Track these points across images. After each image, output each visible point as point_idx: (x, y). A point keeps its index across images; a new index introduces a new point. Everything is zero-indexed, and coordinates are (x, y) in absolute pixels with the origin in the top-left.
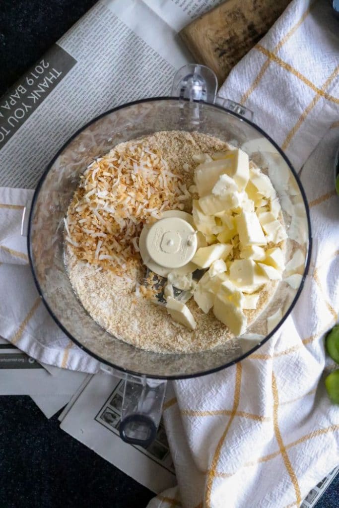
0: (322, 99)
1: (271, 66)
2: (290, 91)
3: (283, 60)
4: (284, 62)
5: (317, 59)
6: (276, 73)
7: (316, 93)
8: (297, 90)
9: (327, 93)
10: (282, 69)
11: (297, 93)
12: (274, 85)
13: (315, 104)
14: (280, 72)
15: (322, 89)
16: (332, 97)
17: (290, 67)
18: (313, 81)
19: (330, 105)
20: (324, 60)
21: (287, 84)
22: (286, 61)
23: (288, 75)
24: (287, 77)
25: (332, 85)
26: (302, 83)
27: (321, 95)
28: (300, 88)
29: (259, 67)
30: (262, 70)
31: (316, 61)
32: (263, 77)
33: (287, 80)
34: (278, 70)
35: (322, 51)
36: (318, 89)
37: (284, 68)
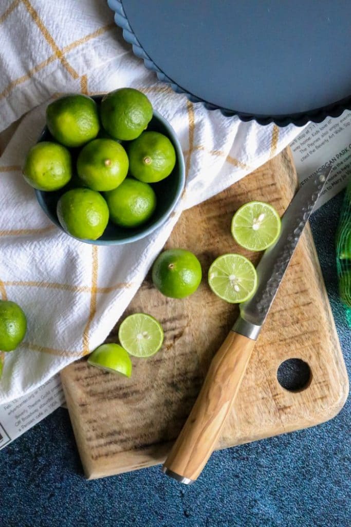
0: (57, 61)
1: (19, 8)
2: (27, 41)
3: (32, 5)
4: (32, 8)
5: (73, 16)
6: (21, 17)
7: (54, 53)
8: (34, 44)
9: (66, 57)
10: (28, 14)
11: (33, 47)
12: (17, 28)
13: (47, 64)
14: (25, 17)
15: (62, 50)
16: (67, 64)
17: (36, 16)
18: (56, 38)
19: (63, 71)
20: (81, 20)
21: (28, 33)
22: (35, 7)
23: (31, 23)
24: (30, 25)
25: (75, 51)
26: (42, 37)
27: (59, 57)
28: (38, 41)
29: (9, 3)
30: (10, 8)
31: (71, 17)
32: (9, 16)
33: (28, 28)
34: (24, 14)
35: (83, 12)
36: (57, 49)
37: (30, 15)
